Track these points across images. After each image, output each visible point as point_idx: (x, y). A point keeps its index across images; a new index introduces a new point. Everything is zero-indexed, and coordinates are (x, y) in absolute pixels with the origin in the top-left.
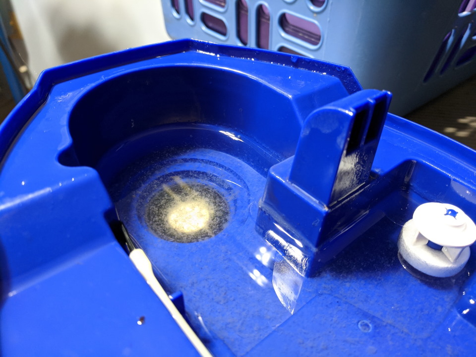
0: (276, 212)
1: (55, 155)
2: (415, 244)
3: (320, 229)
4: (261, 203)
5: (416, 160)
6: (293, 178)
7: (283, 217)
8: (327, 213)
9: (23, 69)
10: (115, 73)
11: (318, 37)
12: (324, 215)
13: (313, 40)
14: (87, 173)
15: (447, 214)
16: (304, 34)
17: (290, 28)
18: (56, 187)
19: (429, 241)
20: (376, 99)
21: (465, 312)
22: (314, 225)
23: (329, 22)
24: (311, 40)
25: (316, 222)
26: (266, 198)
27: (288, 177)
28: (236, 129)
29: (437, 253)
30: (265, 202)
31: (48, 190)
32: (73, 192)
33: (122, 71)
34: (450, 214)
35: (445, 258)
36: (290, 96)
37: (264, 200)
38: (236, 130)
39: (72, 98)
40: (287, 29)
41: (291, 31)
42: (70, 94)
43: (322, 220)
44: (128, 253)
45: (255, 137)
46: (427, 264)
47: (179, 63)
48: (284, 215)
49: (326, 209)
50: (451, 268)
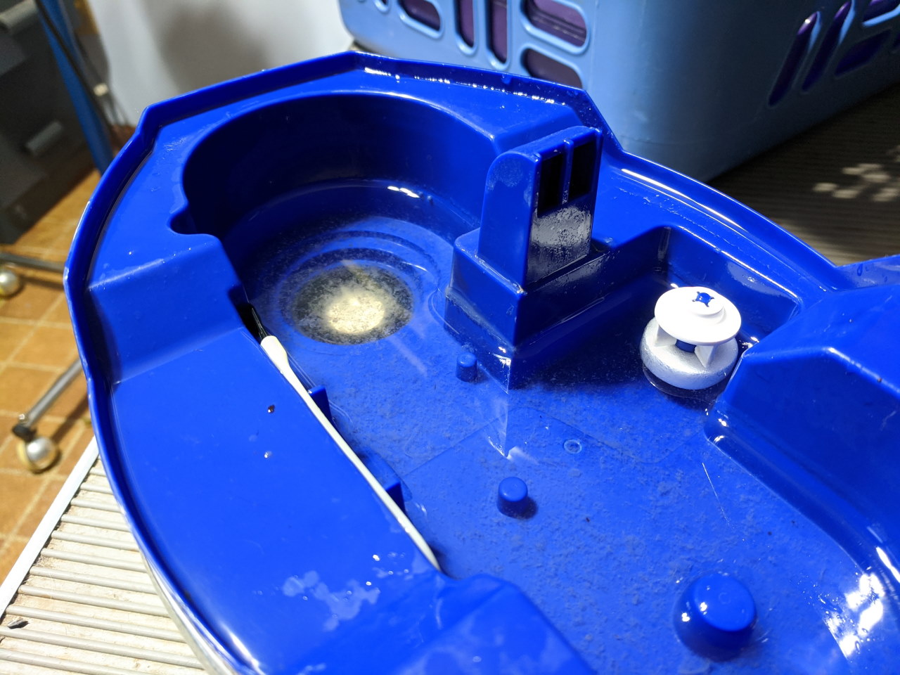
0: (466, 301)
1: (167, 219)
2: (657, 345)
3: (516, 319)
4: (448, 290)
5: (671, 227)
6: (483, 252)
7: (474, 307)
8: (522, 296)
9: (100, 90)
10: (245, 108)
11: (581, 32)
12: (518, 298)
13: (576, 37)
14: (207, 242)
15: (697, 300)
16: (561, 27)
17: (540, 17)
18: (168, 259)
19: (678, 341)
20: (576, 141)
21: (717, 439)
22: (508, 314)
23: (598, 7)
24: (573, 38)
25: (510, 310)
26: (454, 284)
27: (476, 251)
28: (425, 185)
29: (688, 356)
30: (454, 289)
31: (159, 262)
32: (190, 264)
33: (256, 104)
34: (701, 301)
35: (697, 363)
36: (492, 137)
37: (451, 285)
38: (425, 188)
39: (186, 145)
40: (535, 19)
41: (541, 21)
42: (184, 140)
43: (517, 306)
44: (259, 342)
45: (451, 198)
46: (671, 370)
47: (338, 89)
48: (474, 304)
49: (520, 291)
50: (703, 375)
